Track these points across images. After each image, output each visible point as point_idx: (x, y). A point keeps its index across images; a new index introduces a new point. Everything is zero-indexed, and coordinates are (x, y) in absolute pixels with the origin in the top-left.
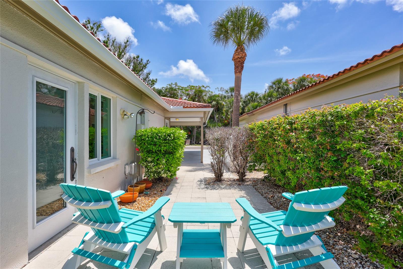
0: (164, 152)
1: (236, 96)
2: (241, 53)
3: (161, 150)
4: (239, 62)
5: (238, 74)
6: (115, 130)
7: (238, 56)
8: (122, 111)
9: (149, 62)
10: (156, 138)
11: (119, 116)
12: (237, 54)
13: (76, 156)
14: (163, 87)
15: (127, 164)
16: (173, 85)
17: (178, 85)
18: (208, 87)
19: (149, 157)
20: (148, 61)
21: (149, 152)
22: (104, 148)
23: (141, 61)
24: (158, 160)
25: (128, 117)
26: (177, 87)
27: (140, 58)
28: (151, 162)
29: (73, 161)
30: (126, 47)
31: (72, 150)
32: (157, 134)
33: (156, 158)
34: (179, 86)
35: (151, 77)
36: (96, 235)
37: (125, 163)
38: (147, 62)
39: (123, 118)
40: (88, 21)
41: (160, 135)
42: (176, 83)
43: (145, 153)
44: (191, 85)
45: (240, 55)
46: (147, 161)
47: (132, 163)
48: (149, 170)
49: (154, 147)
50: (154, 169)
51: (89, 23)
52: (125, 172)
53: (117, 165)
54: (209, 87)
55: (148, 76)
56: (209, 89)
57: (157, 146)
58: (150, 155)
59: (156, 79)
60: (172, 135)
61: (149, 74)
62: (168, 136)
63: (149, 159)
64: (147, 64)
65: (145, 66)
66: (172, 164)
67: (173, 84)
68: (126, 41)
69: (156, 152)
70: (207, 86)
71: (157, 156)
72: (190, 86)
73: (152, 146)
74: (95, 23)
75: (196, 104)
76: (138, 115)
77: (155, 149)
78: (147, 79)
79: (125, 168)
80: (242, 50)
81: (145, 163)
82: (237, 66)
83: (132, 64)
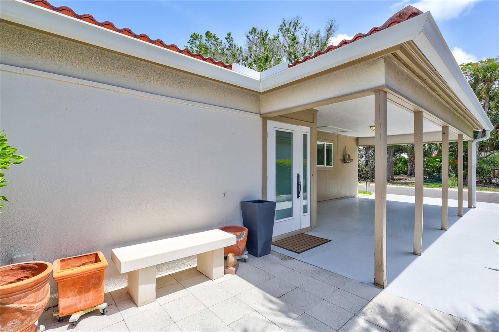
40: (284, 23)
51: (285, 25)
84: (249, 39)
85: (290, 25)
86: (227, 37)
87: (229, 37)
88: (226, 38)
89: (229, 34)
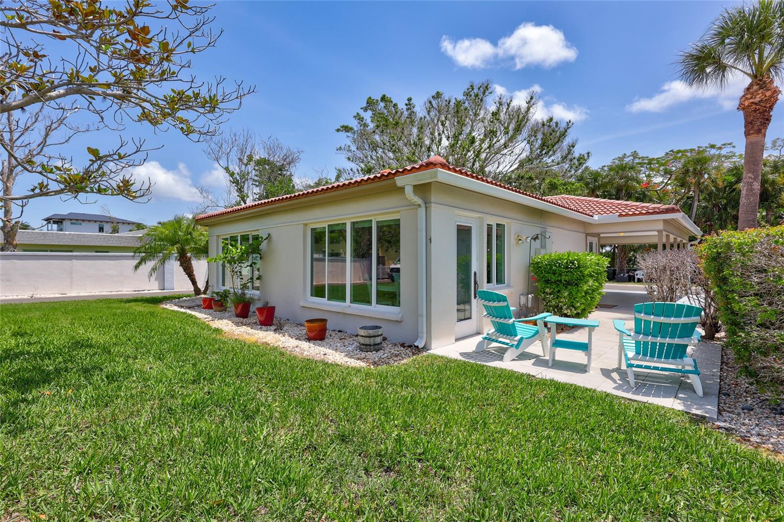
0: (565, 282)
1: (748, 182)
2: (760, 92)
3: (561, 280)
4: (755, 111)
5: (754, 138)
6: (510, 257)
7: (752, 100)
8: (517, 235)
9: (570, 124)
10: (555, 266)
11: (513, 241)
12: (749, 96)
13: (478, 279)
14: (605, 166)
15: (522, 295)
16: (628, 157)
17: (640, 156)
18: (729, 146)
19: (547, 287)
20: (570, 122)
21: (547, 282)
22: (498, 276)
23: (557, 126)
24: (559, 291)
25: (523, 242)
26: (637, 161)
27: (554, 121)
28: (550, 294)
29: (475, 283)
30: (528, 109)
31: (475, 274)
32: (557, 260)
33: (557, 289)
34: (643, 157)
35: (577, 152)
36: (496, 331)
37: (520, 293)
38: (568, 125)
39: (518, 243)
40: (471, 86)
41: (560, 262)
42: (635, 152)
43: (542, 283)
44: (675, 150)
45: (758, 96)
46: (545, 292)
47: (528, 294)
48: (547, 303)
49: (553, 276)
50: (554, 303)
51: (473, 89)
52: (520, 303)
53: (511, 293)
54: (730, 144)
55: (571, 150)
56: (732, 149)
57: (557, 275)
58: (548, 286)
59: (588, 153)
60: (575, 262)
61: (573, 147)
62: (571, 262)
63: (548, 290)
64: (568, 128)
65: (564, 134)
66: (576, 298)
67: (628, 155)
68: (529, 98)
69: (555, 282)
70: (724, 145)
71: (557, 286)
72: (673, 152)
73: (550, 275)
74: (481, 87)
75: (647, 207)
76: (532, 240)
77: (554, 278)
78: (570, 157)
79: (520, 298)
80: (763, 86)
81: (542, 295)
82: (749, 120)
83: (540, 136)
84: (432, 105)
85: (479, 89)
86: (407, 102)
87: (409, 103)
88: (406, 105)
89: (410, 100)
